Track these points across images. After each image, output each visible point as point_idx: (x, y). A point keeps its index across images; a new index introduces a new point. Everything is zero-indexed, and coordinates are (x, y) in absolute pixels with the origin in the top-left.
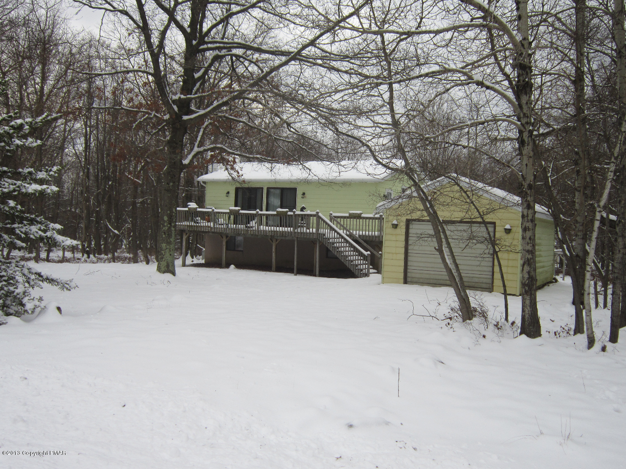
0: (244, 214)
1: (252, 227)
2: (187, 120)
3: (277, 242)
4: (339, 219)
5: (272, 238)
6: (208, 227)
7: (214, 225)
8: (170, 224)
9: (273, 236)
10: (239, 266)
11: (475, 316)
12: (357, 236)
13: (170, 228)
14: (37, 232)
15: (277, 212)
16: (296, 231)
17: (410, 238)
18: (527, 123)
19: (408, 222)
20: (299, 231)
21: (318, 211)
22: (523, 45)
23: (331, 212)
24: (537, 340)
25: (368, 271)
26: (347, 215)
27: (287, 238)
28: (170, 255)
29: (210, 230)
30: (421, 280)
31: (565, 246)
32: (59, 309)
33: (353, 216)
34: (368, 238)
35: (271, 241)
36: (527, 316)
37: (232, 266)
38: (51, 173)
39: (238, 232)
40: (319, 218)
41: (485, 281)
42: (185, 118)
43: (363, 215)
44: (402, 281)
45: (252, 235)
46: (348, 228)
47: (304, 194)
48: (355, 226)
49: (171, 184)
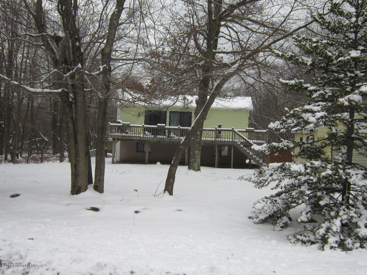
0: (168, 128)
3: (189, 147)
16: (217, 140)
26: (245, 130)
33: (248, 131)
34: (258, 144)
37: (159, 163)
40: (234, 132)
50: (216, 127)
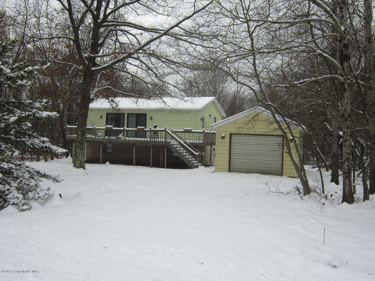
0: (115, 129)
1: (120, 138)
2: (95, 70)
3: (136, 148)
4: (177, 133)
5: (133, 144)
6: (91, 138)
7: (95, 137)
8: (83, 137)
9: (134, 144)
10: (113, 162)
11: (311, 192)
12: (189, 143)
13: (82, 139)
14: (40, 144)
15: (138, 128)
16: (152, 140)
17: (232, 145)
18: (347, 79)
19: (231, 135)
20: (154, 140)
21: (166, 128)
22: (345, 33)
23: (172, 129)
24: (354, 205)
25: (198, 164)
26: (183, 130)
27: (143, 145)
28: (83, 156)
29: (92, 140)
30: (239, 170)
31: (356, 150)
32: (60, 195)
33: (186, 131)
34: (196, 145)
35: (132, 147)
36: (347, 191)
37: (108, 163)
38: (43, 103)
39: (111, 141)
40: (166, 132)
41: (277, 169)
42: (93, 69)
43: (193, 131)
44: (228, 170)
45: (120, 143)
46: (183, 138)
47: (151, 117)
48: (187, 138)
49: (84, 111)
50: (151, 127)
